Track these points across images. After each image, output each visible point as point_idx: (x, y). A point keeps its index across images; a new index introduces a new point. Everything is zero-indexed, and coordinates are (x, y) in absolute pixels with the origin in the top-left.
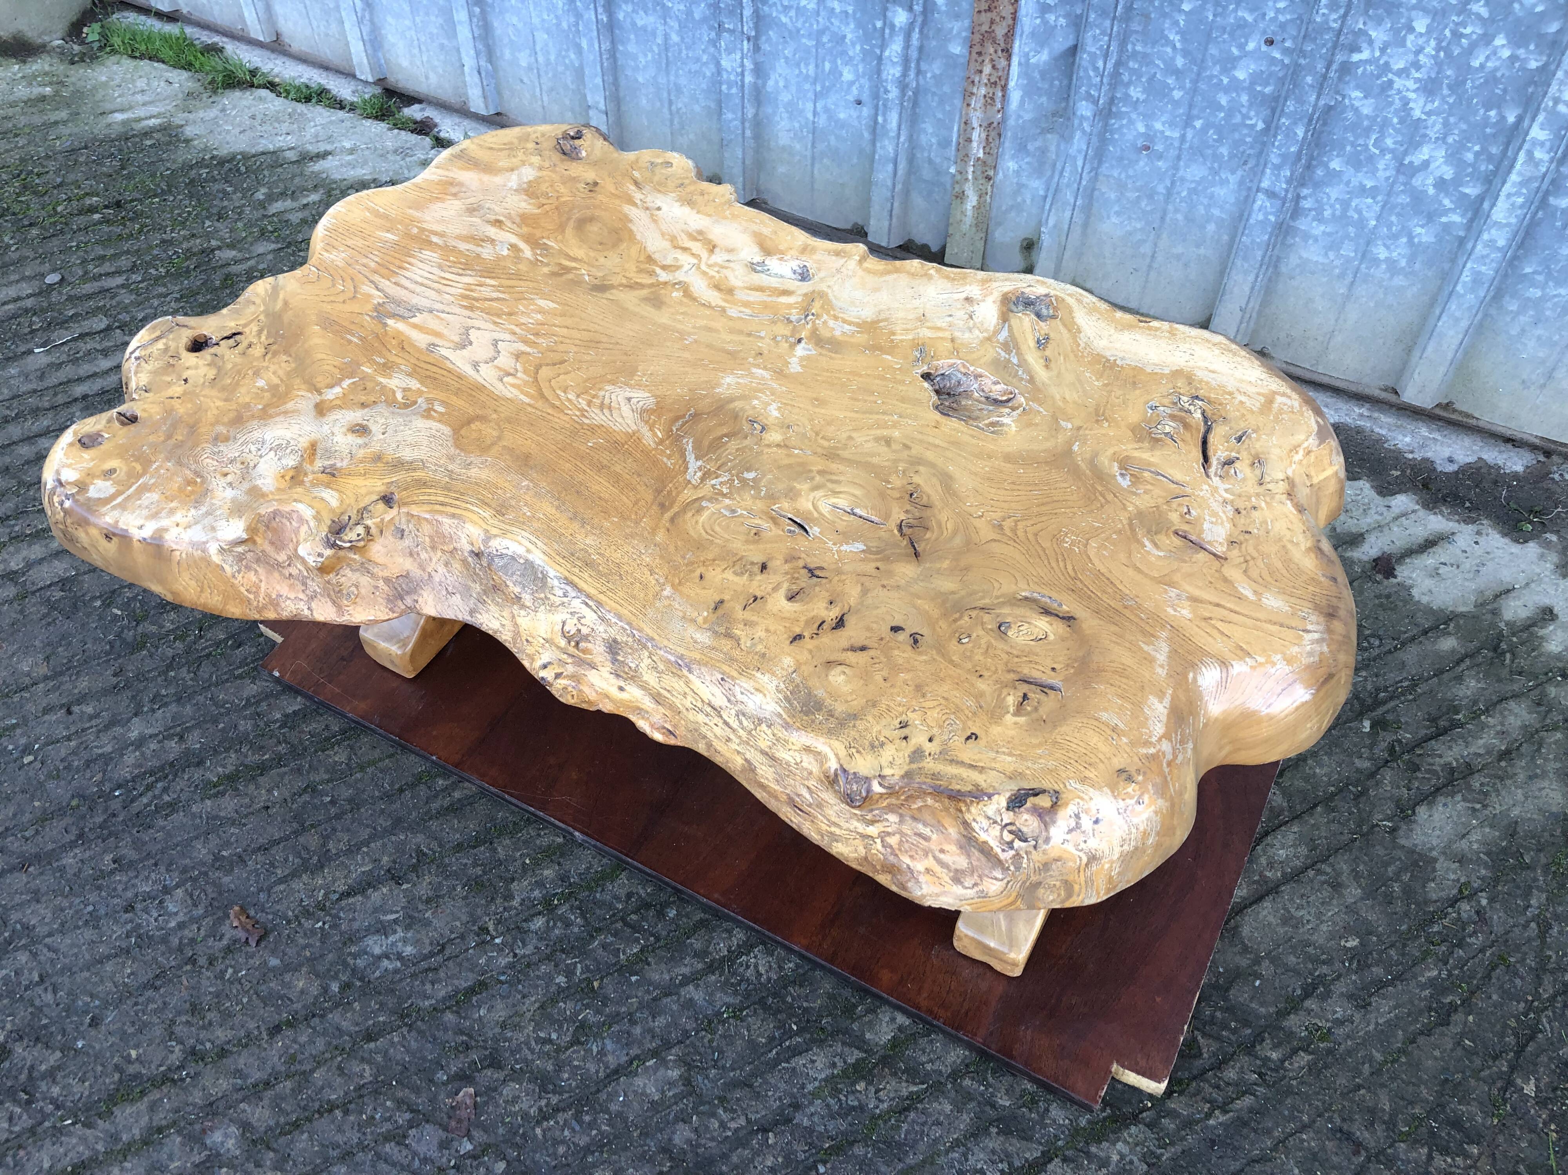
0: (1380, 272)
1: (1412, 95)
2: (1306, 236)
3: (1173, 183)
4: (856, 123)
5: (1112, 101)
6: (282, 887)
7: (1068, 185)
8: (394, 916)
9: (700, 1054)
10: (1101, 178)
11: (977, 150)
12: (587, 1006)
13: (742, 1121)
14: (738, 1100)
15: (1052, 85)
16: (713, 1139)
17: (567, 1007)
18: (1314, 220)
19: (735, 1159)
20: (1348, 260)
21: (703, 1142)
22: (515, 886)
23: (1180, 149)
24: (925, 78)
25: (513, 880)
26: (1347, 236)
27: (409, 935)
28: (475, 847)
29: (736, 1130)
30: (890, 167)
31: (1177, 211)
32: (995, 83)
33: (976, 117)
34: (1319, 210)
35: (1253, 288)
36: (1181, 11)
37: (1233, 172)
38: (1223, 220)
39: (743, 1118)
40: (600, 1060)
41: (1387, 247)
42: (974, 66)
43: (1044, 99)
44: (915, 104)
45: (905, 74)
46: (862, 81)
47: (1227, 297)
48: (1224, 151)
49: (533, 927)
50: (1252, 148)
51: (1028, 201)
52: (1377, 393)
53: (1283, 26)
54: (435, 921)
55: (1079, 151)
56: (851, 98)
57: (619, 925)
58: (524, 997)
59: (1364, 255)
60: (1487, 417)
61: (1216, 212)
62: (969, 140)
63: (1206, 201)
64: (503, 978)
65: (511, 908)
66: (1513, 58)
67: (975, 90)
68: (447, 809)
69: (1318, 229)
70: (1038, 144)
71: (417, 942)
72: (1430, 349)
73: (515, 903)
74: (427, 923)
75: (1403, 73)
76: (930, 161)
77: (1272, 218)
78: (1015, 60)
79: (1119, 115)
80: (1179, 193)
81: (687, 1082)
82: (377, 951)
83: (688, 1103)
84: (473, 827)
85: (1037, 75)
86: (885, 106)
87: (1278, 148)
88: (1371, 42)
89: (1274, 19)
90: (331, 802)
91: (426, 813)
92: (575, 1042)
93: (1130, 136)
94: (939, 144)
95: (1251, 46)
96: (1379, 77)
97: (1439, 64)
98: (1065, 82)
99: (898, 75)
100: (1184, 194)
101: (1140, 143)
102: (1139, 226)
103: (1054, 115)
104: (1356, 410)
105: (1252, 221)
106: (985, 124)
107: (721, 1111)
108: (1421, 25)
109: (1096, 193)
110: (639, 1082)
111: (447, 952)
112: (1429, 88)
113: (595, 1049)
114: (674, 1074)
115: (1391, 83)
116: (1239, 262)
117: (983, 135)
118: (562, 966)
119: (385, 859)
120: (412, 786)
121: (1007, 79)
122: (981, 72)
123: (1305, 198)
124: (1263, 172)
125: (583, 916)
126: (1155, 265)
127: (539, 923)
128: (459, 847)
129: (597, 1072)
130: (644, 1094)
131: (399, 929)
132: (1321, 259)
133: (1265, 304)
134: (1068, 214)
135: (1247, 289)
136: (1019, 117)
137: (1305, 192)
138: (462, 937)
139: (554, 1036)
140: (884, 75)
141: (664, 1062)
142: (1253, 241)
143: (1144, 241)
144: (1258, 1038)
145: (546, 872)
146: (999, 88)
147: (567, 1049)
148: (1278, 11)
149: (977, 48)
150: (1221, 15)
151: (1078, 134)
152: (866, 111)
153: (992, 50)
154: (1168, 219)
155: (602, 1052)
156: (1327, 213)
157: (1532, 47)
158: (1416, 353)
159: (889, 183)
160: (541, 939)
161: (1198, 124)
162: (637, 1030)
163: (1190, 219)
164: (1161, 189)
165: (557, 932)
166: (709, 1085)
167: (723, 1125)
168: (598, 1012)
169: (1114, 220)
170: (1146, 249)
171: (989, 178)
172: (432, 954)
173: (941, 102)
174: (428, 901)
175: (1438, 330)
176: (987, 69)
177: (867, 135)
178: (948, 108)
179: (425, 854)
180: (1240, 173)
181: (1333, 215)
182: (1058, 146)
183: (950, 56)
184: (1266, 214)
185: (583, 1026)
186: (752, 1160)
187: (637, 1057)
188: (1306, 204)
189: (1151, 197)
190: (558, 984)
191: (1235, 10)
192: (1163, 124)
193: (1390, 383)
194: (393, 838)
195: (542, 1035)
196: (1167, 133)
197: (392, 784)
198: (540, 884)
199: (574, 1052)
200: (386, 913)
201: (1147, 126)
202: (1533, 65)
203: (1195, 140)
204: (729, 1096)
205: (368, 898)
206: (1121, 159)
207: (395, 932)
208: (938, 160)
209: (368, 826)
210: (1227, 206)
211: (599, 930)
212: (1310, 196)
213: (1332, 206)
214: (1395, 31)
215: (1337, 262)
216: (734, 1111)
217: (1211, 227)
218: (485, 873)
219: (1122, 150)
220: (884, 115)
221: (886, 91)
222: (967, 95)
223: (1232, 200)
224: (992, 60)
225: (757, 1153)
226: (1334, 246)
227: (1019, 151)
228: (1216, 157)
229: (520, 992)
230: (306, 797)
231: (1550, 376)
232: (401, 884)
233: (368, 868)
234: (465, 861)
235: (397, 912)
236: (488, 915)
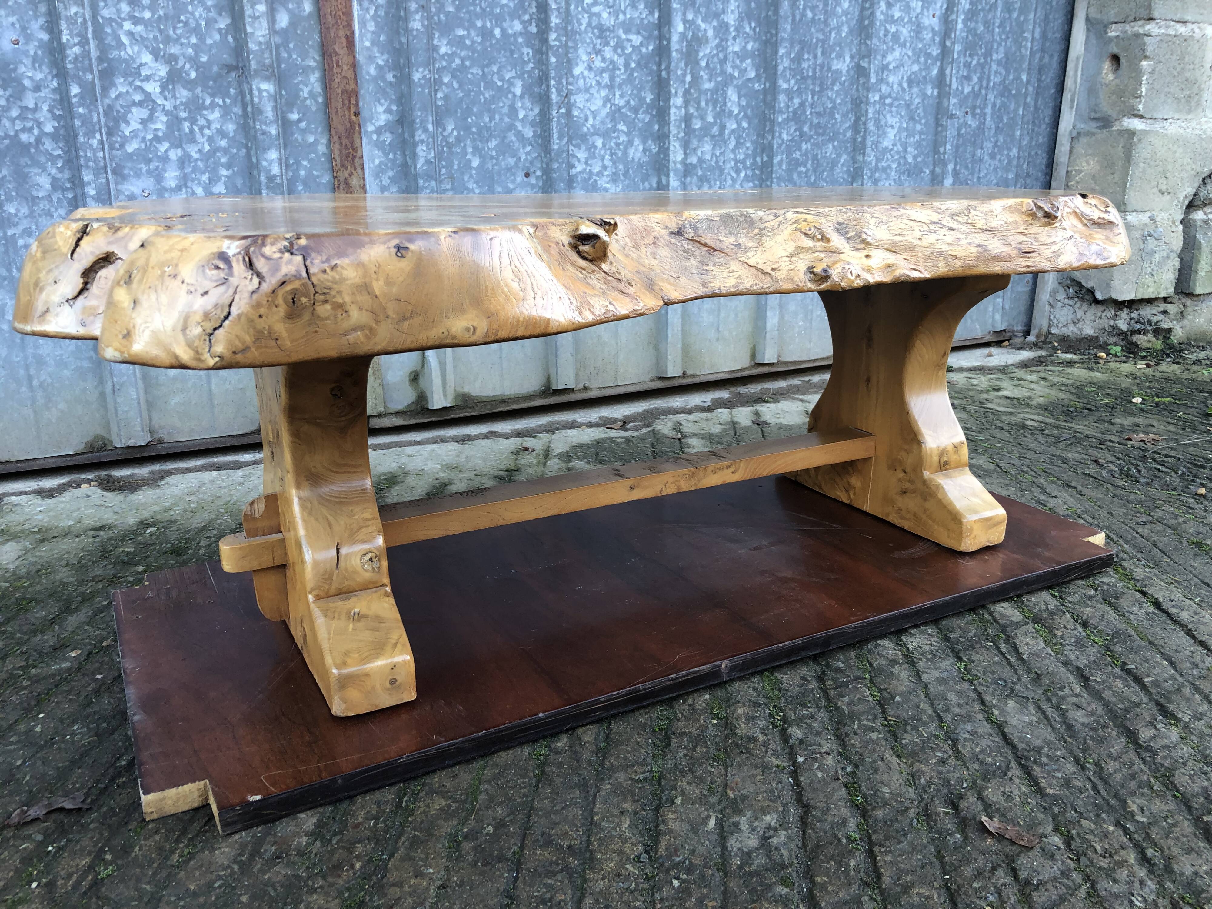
1: (608, 186)
6: (588, 901)
27: (749, 814)
28: (668, 745)
36: (471, 168)
40: (982, 737)
49: (800, 736)
53: (531, 163)
54: (745, 791)
57: (832, 693)
58: (882, 759)
64: (849, 770)
65: (766, 742)
66: (644, 150)
71: (764, 811)
73: (761, 738)
74: (743, 798)
75: (600, 174)
81: (1022, 701)
82: (753, 842)
83: (1046, 706)
88: (579, 161)
89: (526, 159)
90: (496, 828)
92: (953, 745)
95: (519, 180)
96: (590, 179)
97: (614, 163)
107: (1062, 694)
108: (599, 143)
110: (1016, 724)
112: (614, 178)
113: (968, 737)
114: (1014, 705)
115: (596, 181)
118: (858, 731)
127: (796, 732)
129: (993, 741)
130: (1030, 724)
131: (736, 820)
138: (779, 781)
139: (941, 755)
145: (740, 711)
147: (960, 752)
148: (527, 154)
150: (496, 164)
155: (973, 734)
157: (650, 142)
158: (663, 343)
160: (817, 735)
162: (957, 711)
165: (815, 725)
191: (504, 160)
194: (602, 793)
195: (934, 761)
198: (750, 719)
202: (655, 151)
205: (671, 831)
207: (736, 825)
214: (588, 150)
229: (874, 761)
230: (467, 846)
232: (673, 803)
233: (626, 822)
234: (681, 755)
235: (709, 817)
236: (763, 757)
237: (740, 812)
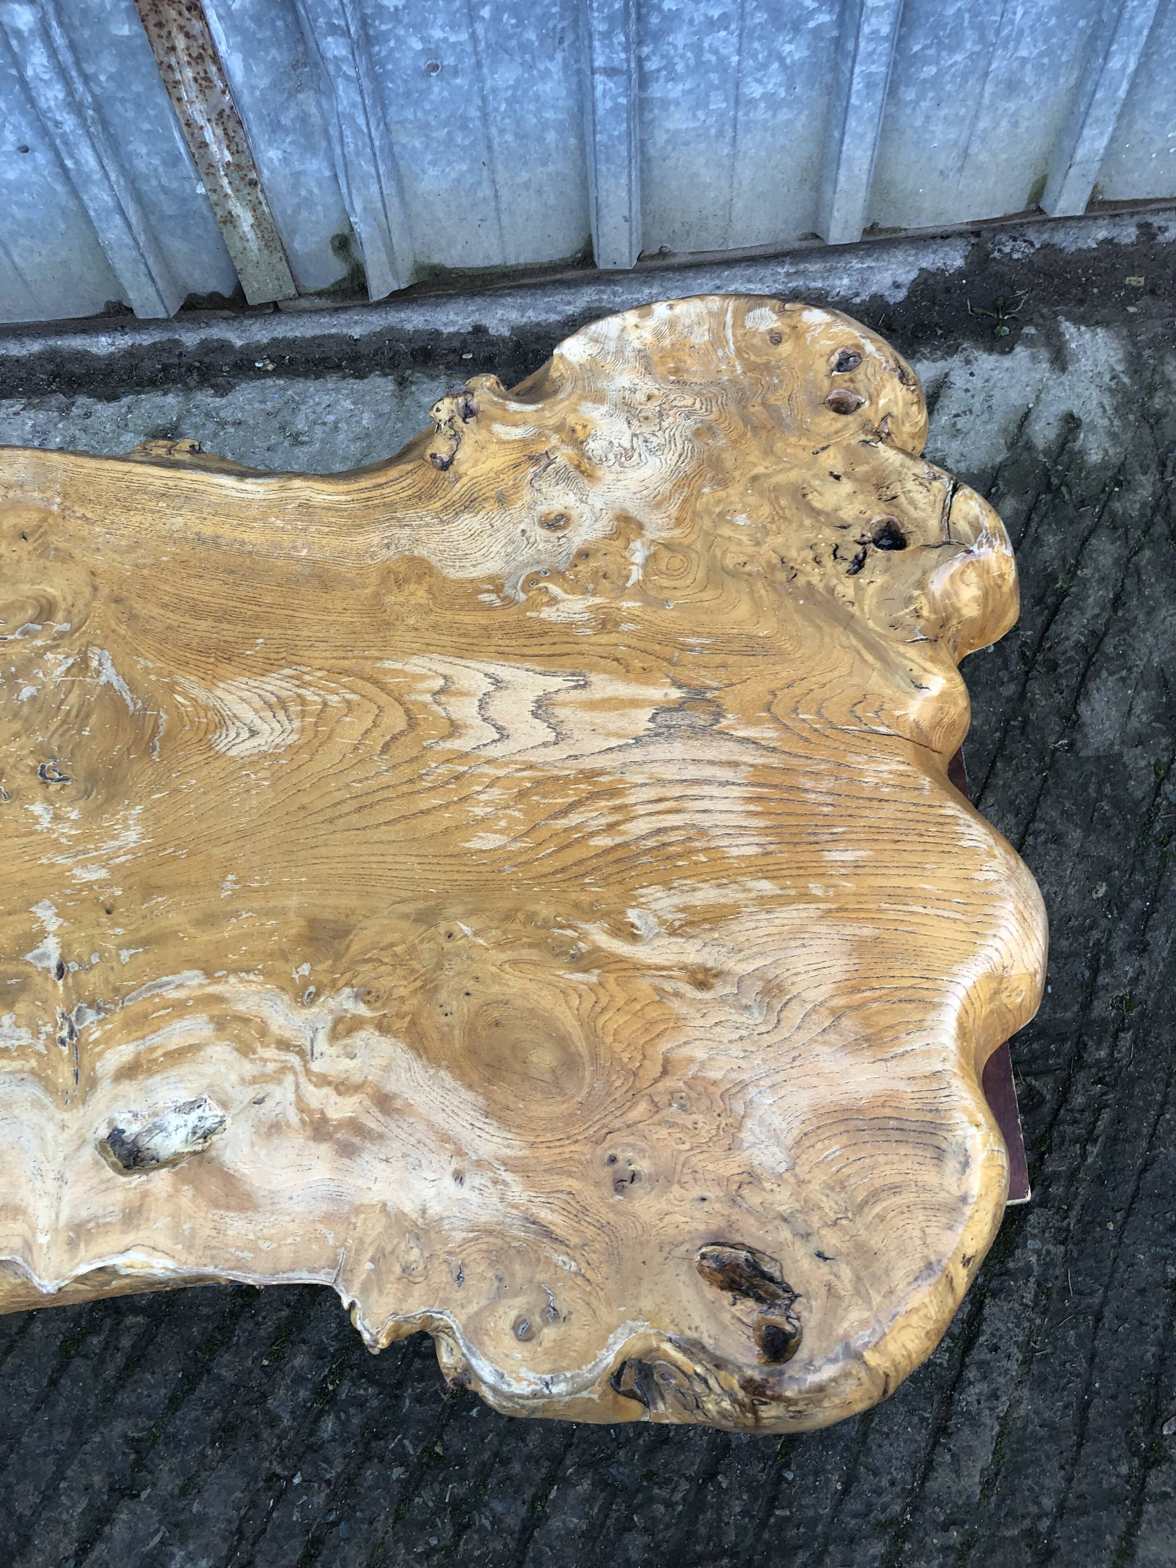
0: (761, 113)
2: (665, 103)
3: (484, 99)
4: (35, 178)
5: (364, 23)
7: (358, 154)
8: (157, 1539)
9: (596, 1443)
10: (393, 127)
11: (221, 154)
12: (445, 1482)
13: (685, 1485)
14: (665, 1465)
15: (274, 29)
16: (668, 1527)
17: (425, 1498)
18: (667, 81)
19: (703, 1531)
20: (722, 114)
21: (660, 1537)
22: (271, 1403)
23: (476, 53)
24: (99, 83)
25: (264, 1396)
26: (711, 86)
27: (191, 1547)
28: (193, 1390)
29: (684, 1499)
30: (117, 219)
31: (502, 131)
32: (200, 57)
33: (198, 112)
34: (670, 66)
35: (630, 191)
37: (551, 58)
38: (561, 122)
39: (683, 1481)
40: (500, 1531)
41: (759, 81)
42: (161, 45)
43: (274, 52)
44: (105, 123)
45: (70, 92)
46: (12, 119)
47: (604, 211)
48: (531, 35)
49: (326, 1436)
50: (562, 18)
51: (316, 191)
52: (797, 245)
54: (209, 1510)
55: (354, 105)
56: (9, 148)
58: (370, 1523)
59: (737, 102)
60: (914, 224)
61: (549, 115)
62: (204, 145)
63: (532, 107)
64: (331, 1518)
65: (285, 1431)
67: (178, 77)
68: (127, 1367)
69: (675, 91)
70: (292, 112)
72: (842, 179)
73: (287, 1421)
74: (201, 1520)
76: (165, 190)
77: (623, 100)
78: (211, 15)
79: (382, 38)
80: (496, 110)
81: (601, 1483)
83: (619, 1507)
84: (173, 1370)
85: (251, 25)
86: (66, 143)
87: (600, 9)
91: (104, 1390)
92: (461, 1529)
93: (407, 61)
94: (164, 163)
98: (290, 19)
99: (61, 96)
100: (503, 107)
101: (423, 64)
102: (465, 167)
103: (295, 67)
104: (779, 270)
105: (600, 112)
106: (214, 117)
107: (657, 1491)
109: (396, 149)
110: (555, 1523)
111: (248, 1533)
113: (487, 1523)
114: (584, 1487)
116: (603, 167)
117: (219, 131)
118: (389, 1456)
119: (97, 1479)
120: (63, 1368)
121: (213, 46)
122: (173, 49)
123: (648, 58)
124: (591, 47)
125: (372, 1382)
126: (503, 206)
127: (329, 1425)
128: (174, 1403)
129: (505, 1545)
130: (570, 1532)
131: (175, 1550)
132: (691, 125)
133: (645, 200)
134: (374, 189)
135: (624, 194)
136: (253, 88)
137: (646, 50)
138: (253, 1505)
139: (434, 1542)
140: (43, 104)
141: (567, 1483)
142: (611, 137)
143: (479, 183)
144: (1081, 1047)
145: (297, 1362)
146: (208, 61)
147: (457, 1545)
149: (152, 20)
151: (341, 85)
152: (41, 157)
153: (173, 14)
154: (496, 146)
155: (496, 1521)
156: (680, 68)
158: (828, 188)
159: (127, 240)
160: (343, 1443)
161: (486, 12)
162: (516, 1468)
163: (522, 136)
164: (474, 113)
165: (355, 1421)
166: (627, 1471)
167: (669, 1505)
168: (462, 1479)
169: (432, 172)
170: (486, 191)
171: (253, 183)
172: (233, 1550)
173: (139, 108)
174: (184, 1492)
175: (844, 156)
176: (181, 42)
177: (59, 188)
178: (152, 113)
179: (140, 1440)
180: (559, 56)
181: (687, 66)
182: (319, 104)
183: (117, 42)
184: (614, 98)
185: (456, 1505)
186: (719, 1519)
187: (536, 1498)
188: (652, 65)
189: (464, 127)
190: (398, 1480)
192: (442, 28)
193: (807, 229)
194: (87, 1447)
195: (420, 1550)
196: (453, 39)
197: (37, 1384)
198: (299, 1380)
199: (466, 1544)
200: (144, 1541)
201: (423, 39)
203: (491, 35)
204: (654, 1468)
205: (110, 1538)
206: (408, 94)
207: (172, 1556)
208: (175, 185)
209: (45, 1455)
210: (561, 103)
211: (400, 1384)
212: (653, 53)
213: (682, 56)
215: (711, 121)
216: (669, 1481)
217: (551, 136)
218: (225, 1412)
219: (406, 81)
220: (72, 156)
221: (58, 124)
222: (171, 87)
223: (564, 93)
224: (181, 28)
225: (719, 1508)
226: (701, 103)
227: (274, 132)
228: (524, 47)
229: (362, 1521)
231: (965, 154)
232: (137, 1496)
233: (83, 1504)
234: (194, 1414)
235: (157, 1531)
236: (265, 1458)
237: (183, 1541)
